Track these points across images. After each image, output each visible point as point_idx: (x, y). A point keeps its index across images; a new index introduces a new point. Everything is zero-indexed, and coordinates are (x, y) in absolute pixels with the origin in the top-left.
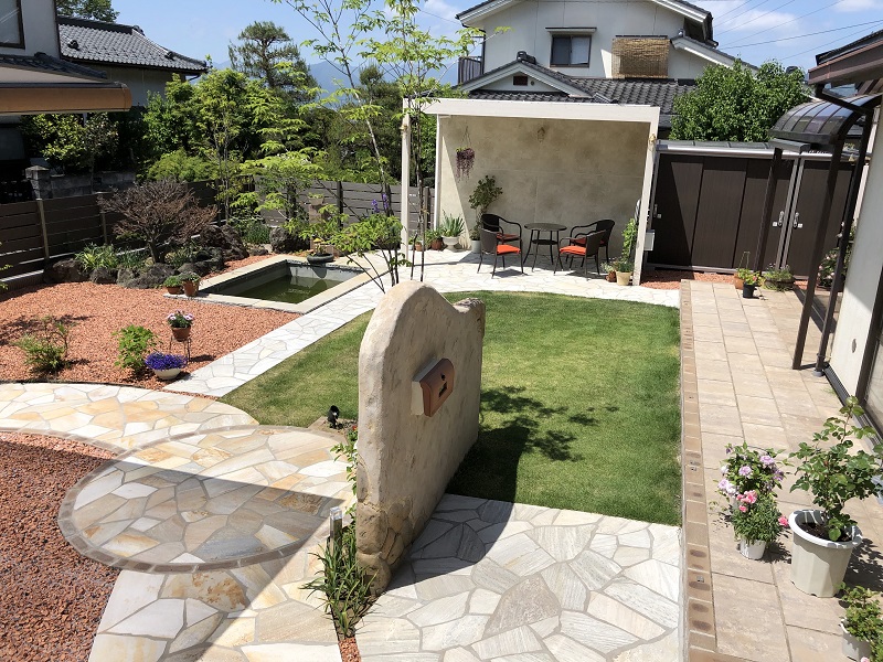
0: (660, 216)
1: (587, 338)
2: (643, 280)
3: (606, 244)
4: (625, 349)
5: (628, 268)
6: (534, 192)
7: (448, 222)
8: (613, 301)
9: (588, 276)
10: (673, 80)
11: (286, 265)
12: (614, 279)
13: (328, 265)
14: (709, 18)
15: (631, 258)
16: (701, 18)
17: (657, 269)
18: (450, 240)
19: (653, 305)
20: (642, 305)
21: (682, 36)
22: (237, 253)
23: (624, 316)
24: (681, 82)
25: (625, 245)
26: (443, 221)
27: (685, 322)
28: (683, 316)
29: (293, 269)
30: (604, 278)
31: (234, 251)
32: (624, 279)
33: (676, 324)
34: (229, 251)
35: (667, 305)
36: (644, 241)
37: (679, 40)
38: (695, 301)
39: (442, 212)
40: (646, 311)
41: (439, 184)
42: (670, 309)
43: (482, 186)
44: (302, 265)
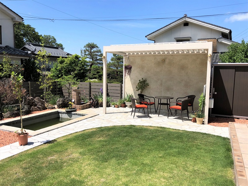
0: (216, 93)
1: (173, 158)
2: (209, 122)
3: (192, 105)
4: (196, 169)
5: (202, 116)
6: (161, 84)
7: (128, 96)
8: (194, 132)
9: (183, 119)
10: (219, 53)
11: (58, 113)
12: (195, 121)
13: (73, 113)
14: (230, 32)
15: (203, 111)
16: (227, 32)
17: (216, 117)
18: (128, 104)
19: (214, 136)
20: (208, 135)
21: (221, 38)
22: (39, 108)
23: (198, 142)
24: (222, 53)
25: (200, 105)
26: (126, 96)
27: (235, 150)
28: (233, 145)
29: (60, 115)
30: (191, 120)
31: (38, 107)
32: (199, 121)
33: (229, 150)
34: (36, 107)
35: (223, 136)
36: (209, 104)
37: (220, 39)
38: (240, 135)
39: (126, 93)
40: (211, 139)
41: (125, 82)
42: (224, 139)
43: (141, 82)
44: (63, 113)
